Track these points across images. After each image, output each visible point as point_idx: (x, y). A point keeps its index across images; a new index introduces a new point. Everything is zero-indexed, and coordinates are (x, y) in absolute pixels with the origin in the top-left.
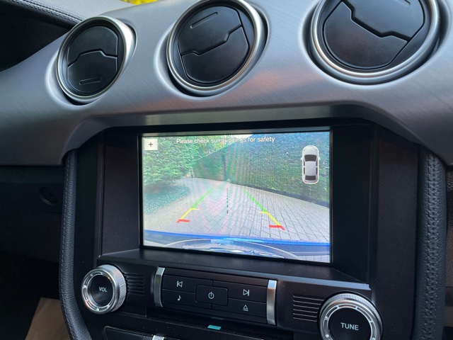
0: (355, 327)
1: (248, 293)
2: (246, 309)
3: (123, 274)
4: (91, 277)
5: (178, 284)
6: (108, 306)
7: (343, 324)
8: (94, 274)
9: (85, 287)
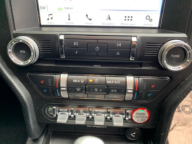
0: (178, 56)
1: (120, 45)
2: (118, 54)
3: (35, 41)
4: (12, 44)
5: (75, 44)
6: (29, 61)
7: (172, 55)
8: (15, 42)
9: (9, 50)
